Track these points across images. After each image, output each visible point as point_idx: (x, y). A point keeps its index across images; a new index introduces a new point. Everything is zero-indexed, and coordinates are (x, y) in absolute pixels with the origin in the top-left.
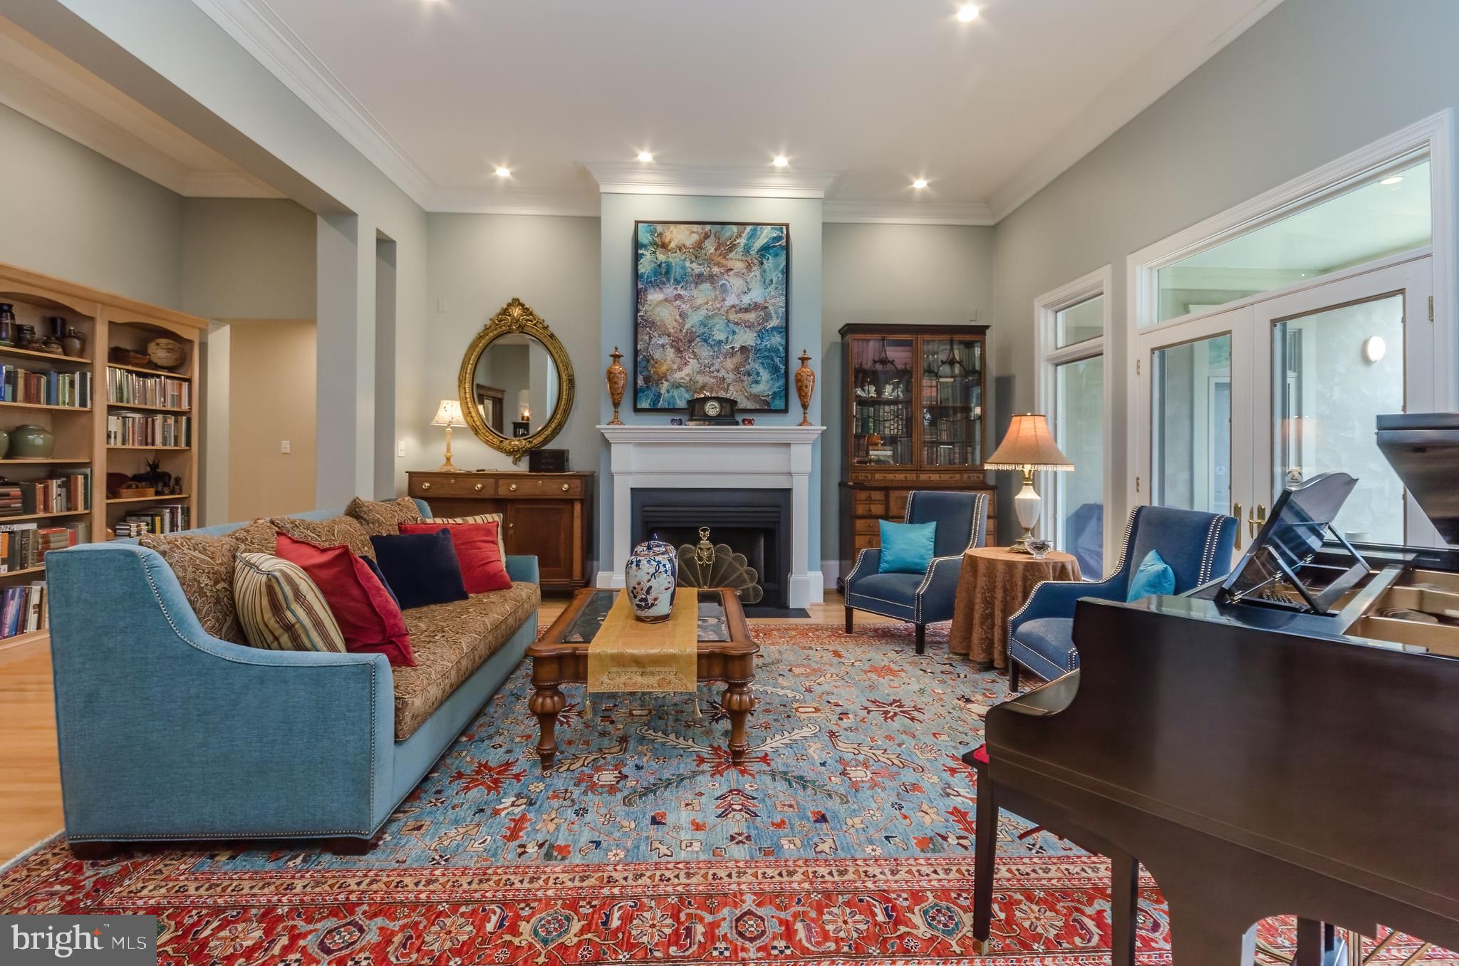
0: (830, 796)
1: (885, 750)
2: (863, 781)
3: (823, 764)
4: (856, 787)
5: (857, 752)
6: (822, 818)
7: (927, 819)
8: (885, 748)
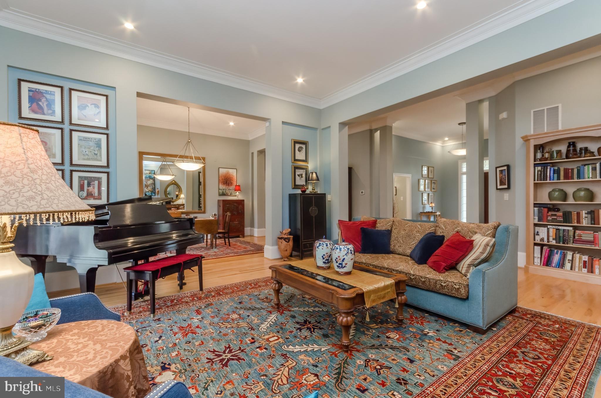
0: (241, 308)
1: (226, 328)
2: (232, 314)
3: (248, 316)
4: (234, 312)
5: (238, 324)
6: (240, 303)
7: (210, 310)
8: (227, 329)
